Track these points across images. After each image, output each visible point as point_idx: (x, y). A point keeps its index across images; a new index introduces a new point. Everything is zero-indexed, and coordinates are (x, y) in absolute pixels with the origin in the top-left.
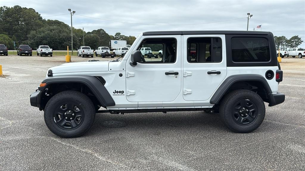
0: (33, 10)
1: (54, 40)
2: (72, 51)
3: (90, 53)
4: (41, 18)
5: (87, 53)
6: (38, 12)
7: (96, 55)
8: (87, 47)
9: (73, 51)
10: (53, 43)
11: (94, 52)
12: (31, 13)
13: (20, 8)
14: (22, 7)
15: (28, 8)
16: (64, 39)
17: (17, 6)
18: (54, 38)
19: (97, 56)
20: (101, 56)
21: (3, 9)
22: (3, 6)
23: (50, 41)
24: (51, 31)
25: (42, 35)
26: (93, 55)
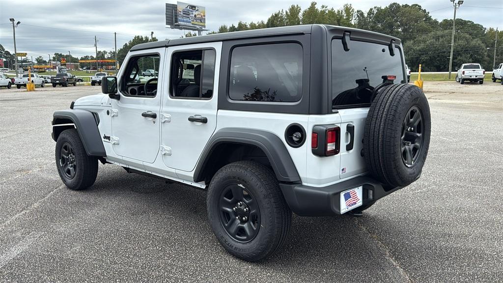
0: (418, 6)
1: (441, 54)
2: (450, 73)
3: (476, 76)
4: (430, 18)
5: (471, 76)
6: (425, 10)
7: (493, 79)
8: (474, 64)
9: (452, 73)
10: (438, 60)
11: (484, 73)
12: (412, 13)
13: (398, 6)
14: (401, 5)
15: (410, 5)
16: (458, 51)
17: (394, 3)
18: (439, 51)
19: (495, 81)
20: (500, 81)
21: (373, 12)
22: (373, 7)
23: (434, 56)
24: (437, 38)
25: (422, 46)
26: (482, 79)
